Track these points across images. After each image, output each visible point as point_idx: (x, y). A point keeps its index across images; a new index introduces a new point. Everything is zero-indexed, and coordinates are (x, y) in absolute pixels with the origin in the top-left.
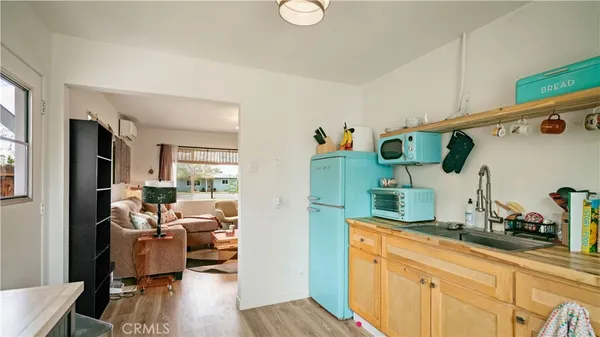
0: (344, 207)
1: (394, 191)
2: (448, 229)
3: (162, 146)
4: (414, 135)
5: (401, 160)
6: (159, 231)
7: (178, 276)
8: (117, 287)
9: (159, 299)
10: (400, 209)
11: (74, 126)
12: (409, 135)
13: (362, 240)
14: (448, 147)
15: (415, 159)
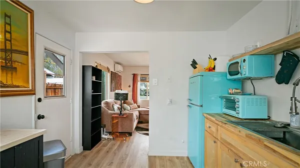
0: (202, 106)
1: (232, 97)
2: (275, 127)
3: (134, 74)
4: (247, 58)
5: (239, 76)
6: (121, 113)
7: (130, 134)
8: (105, 135)
9: (119, 143)
10: (237, 109)
11: (84, 68)
12: (243, 58)
13: (210, 127)
14: (280, 64)
15: (247, 75)
